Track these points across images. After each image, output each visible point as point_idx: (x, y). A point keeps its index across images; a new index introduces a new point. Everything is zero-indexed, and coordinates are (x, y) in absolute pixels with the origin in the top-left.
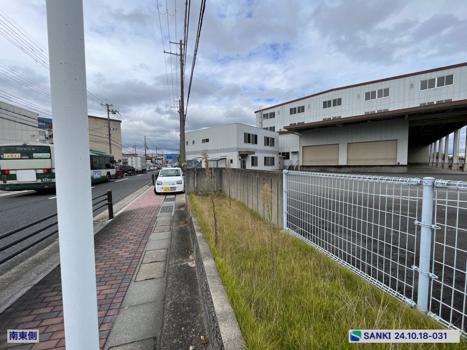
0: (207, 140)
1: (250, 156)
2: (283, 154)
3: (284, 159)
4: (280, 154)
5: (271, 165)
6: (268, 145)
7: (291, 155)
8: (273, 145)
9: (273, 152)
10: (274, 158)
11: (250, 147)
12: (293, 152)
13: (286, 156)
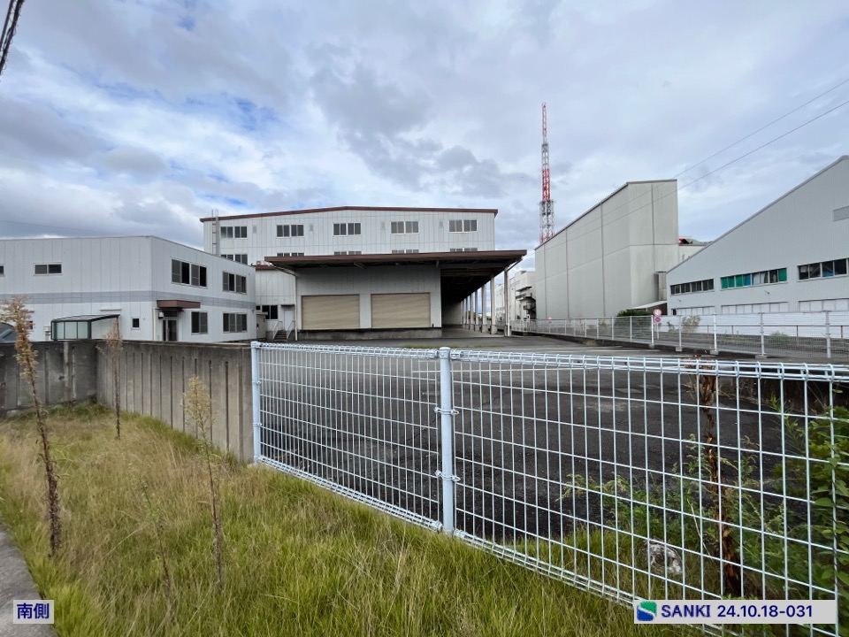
0: (56, 269)
1: (188, 312)
2: (266, 308)
3: (267, 317)
4: (258, 308)
5: (239, 330)
6: (232, 289)
7: (280, 311)
8: (243, 289)
9: (243, 304)
12: (283, 306)
13: (271, 312)
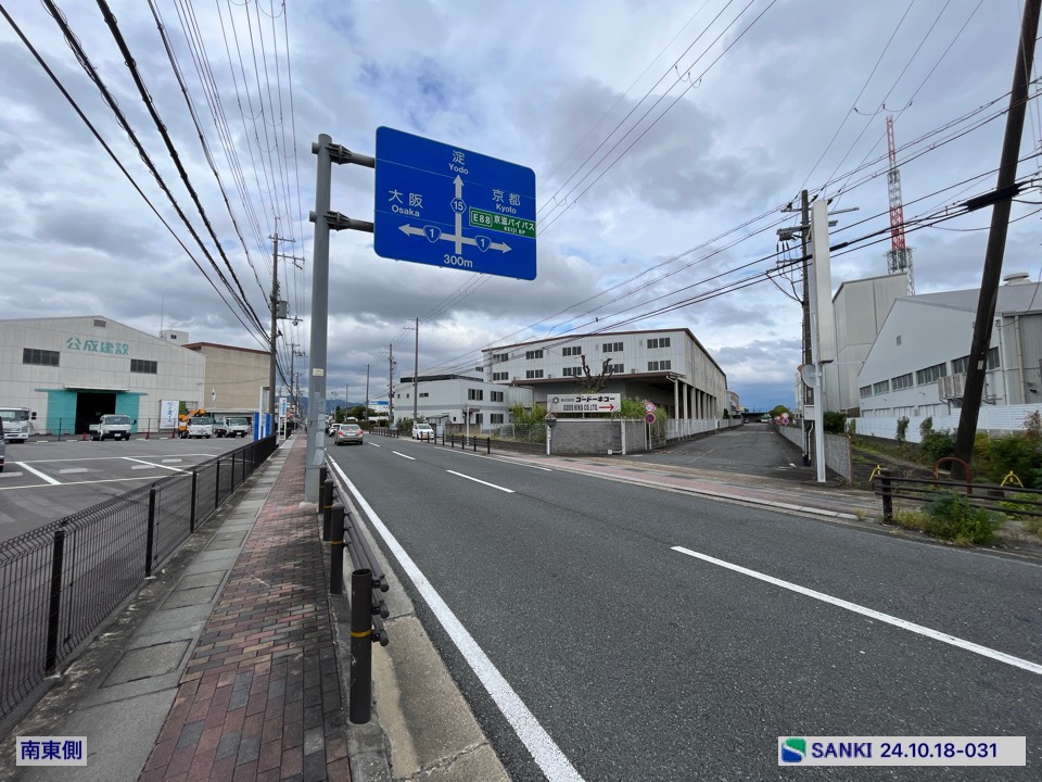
0: (426, 395)
1: (475, 414)
4: (510, 410)
5: (499, 423)
6: (495, 400)
8: (501, 400)
9: (501, 409)
10: (502, 416)
11: (475, 403)
